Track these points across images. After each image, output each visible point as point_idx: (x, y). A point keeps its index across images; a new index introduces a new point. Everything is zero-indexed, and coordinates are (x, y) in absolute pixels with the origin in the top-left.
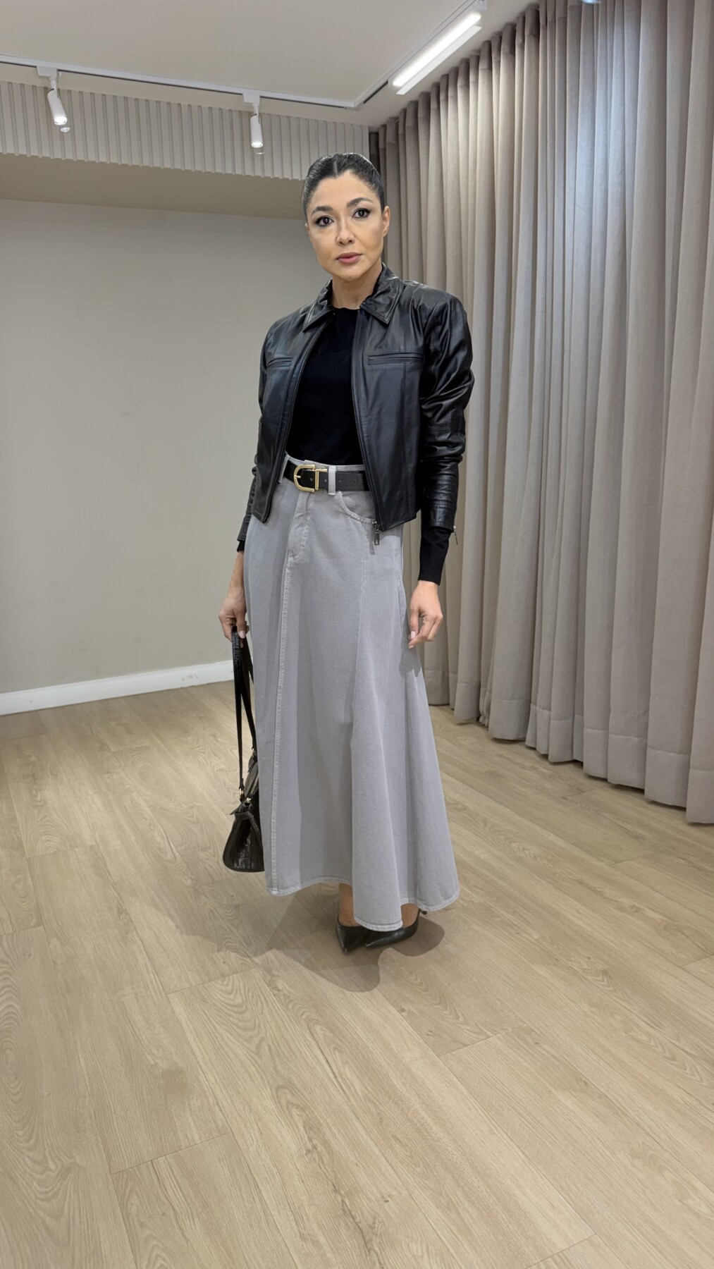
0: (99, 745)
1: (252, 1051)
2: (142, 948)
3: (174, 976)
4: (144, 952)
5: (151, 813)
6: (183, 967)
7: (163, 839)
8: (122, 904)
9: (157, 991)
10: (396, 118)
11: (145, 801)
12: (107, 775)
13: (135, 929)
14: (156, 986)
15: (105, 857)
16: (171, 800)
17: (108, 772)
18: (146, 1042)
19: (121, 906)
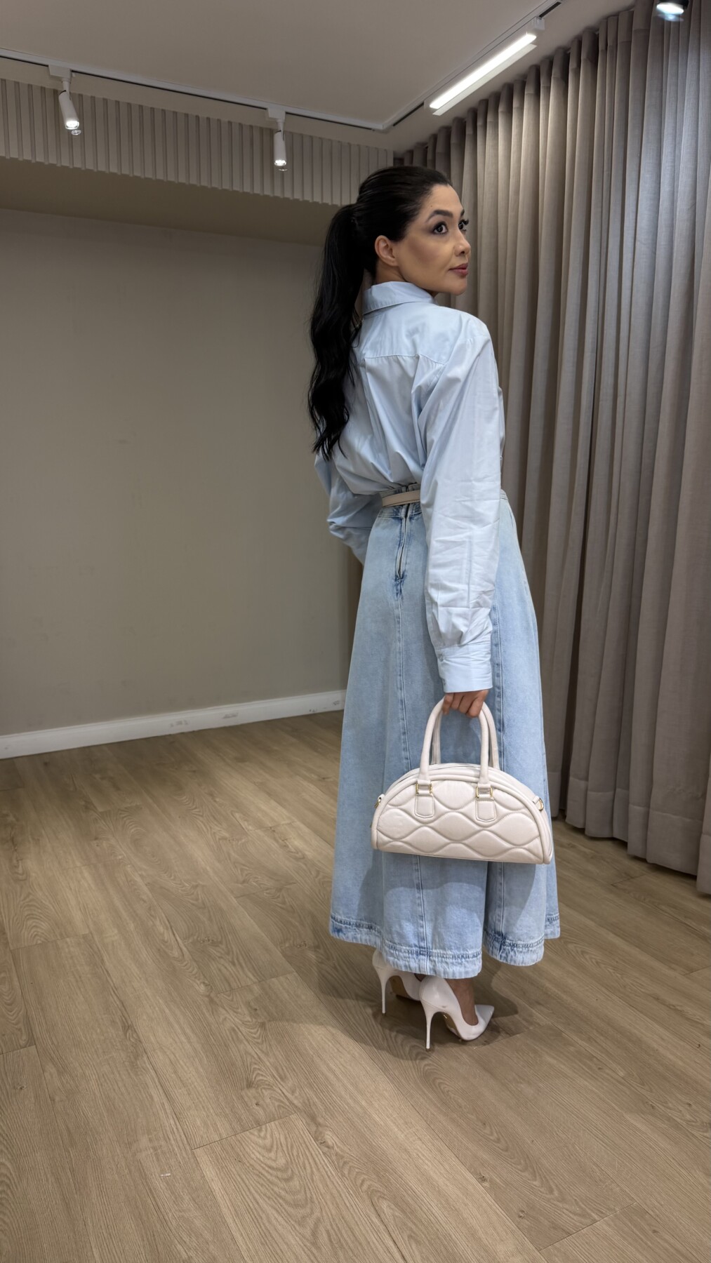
0: (83, 803)
1: (308, 1240)
2: (157, 1081)
3: (198, 1122)
4: (159, 1087)
5: (150, 895)
6: (208, 1109)
7: (167, 929)
8: (126, 1016)
9: (181, 1145)
10: (425, 143)
11: (141, 876)
12: (95, 842)
13: (146, 1053)
14: (179, 1139)
15: (102, 952)
16: (171, 876)
17: (96, 839)
18: (174, 1223)
19: (126, 1019)
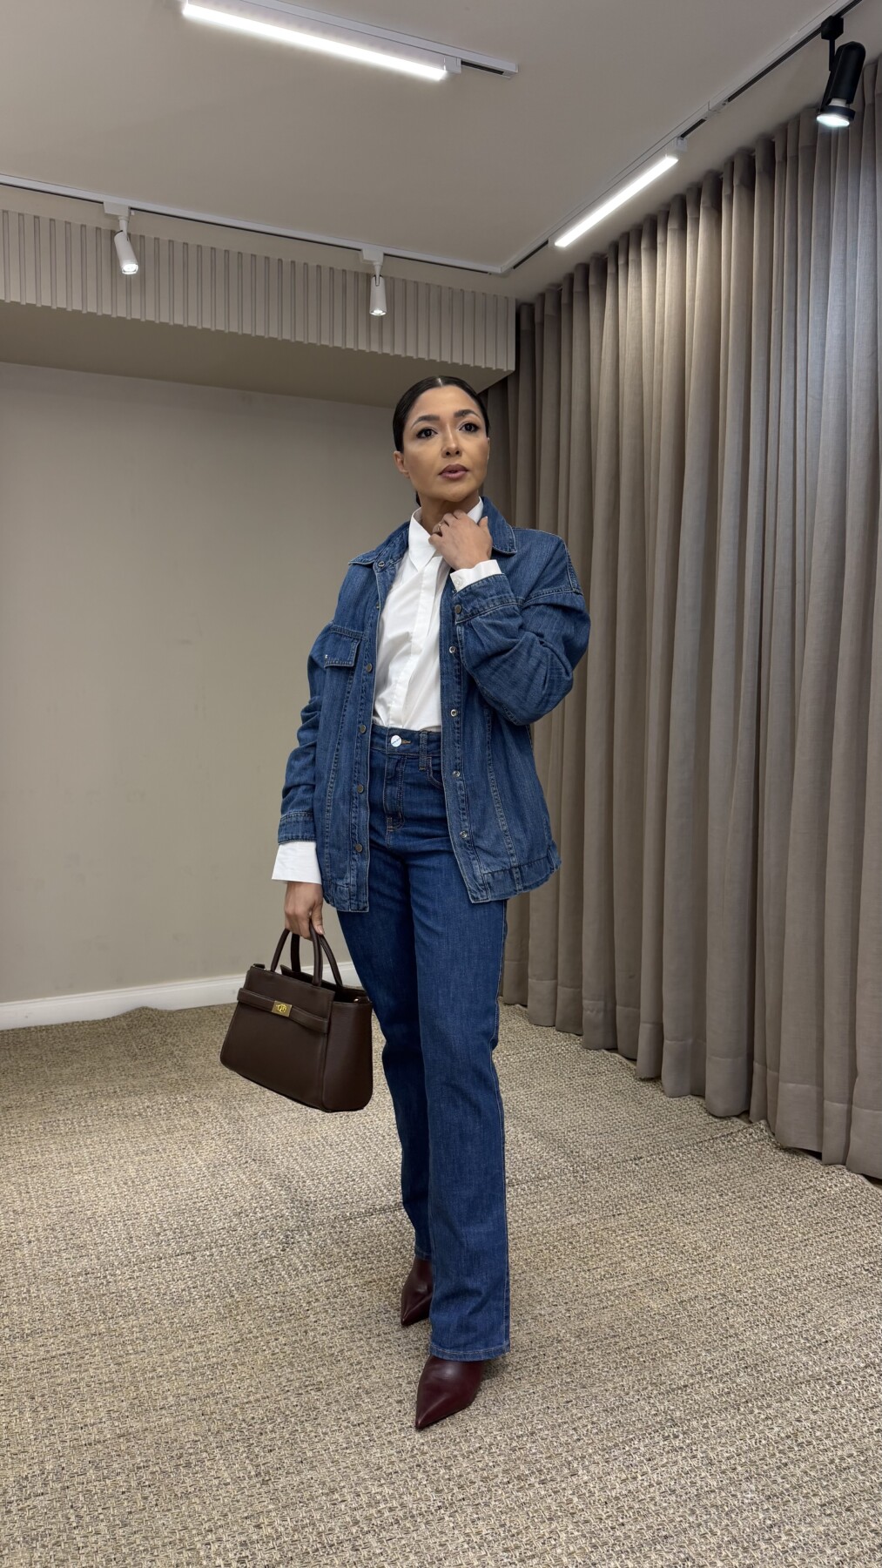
10: (559, 285)
